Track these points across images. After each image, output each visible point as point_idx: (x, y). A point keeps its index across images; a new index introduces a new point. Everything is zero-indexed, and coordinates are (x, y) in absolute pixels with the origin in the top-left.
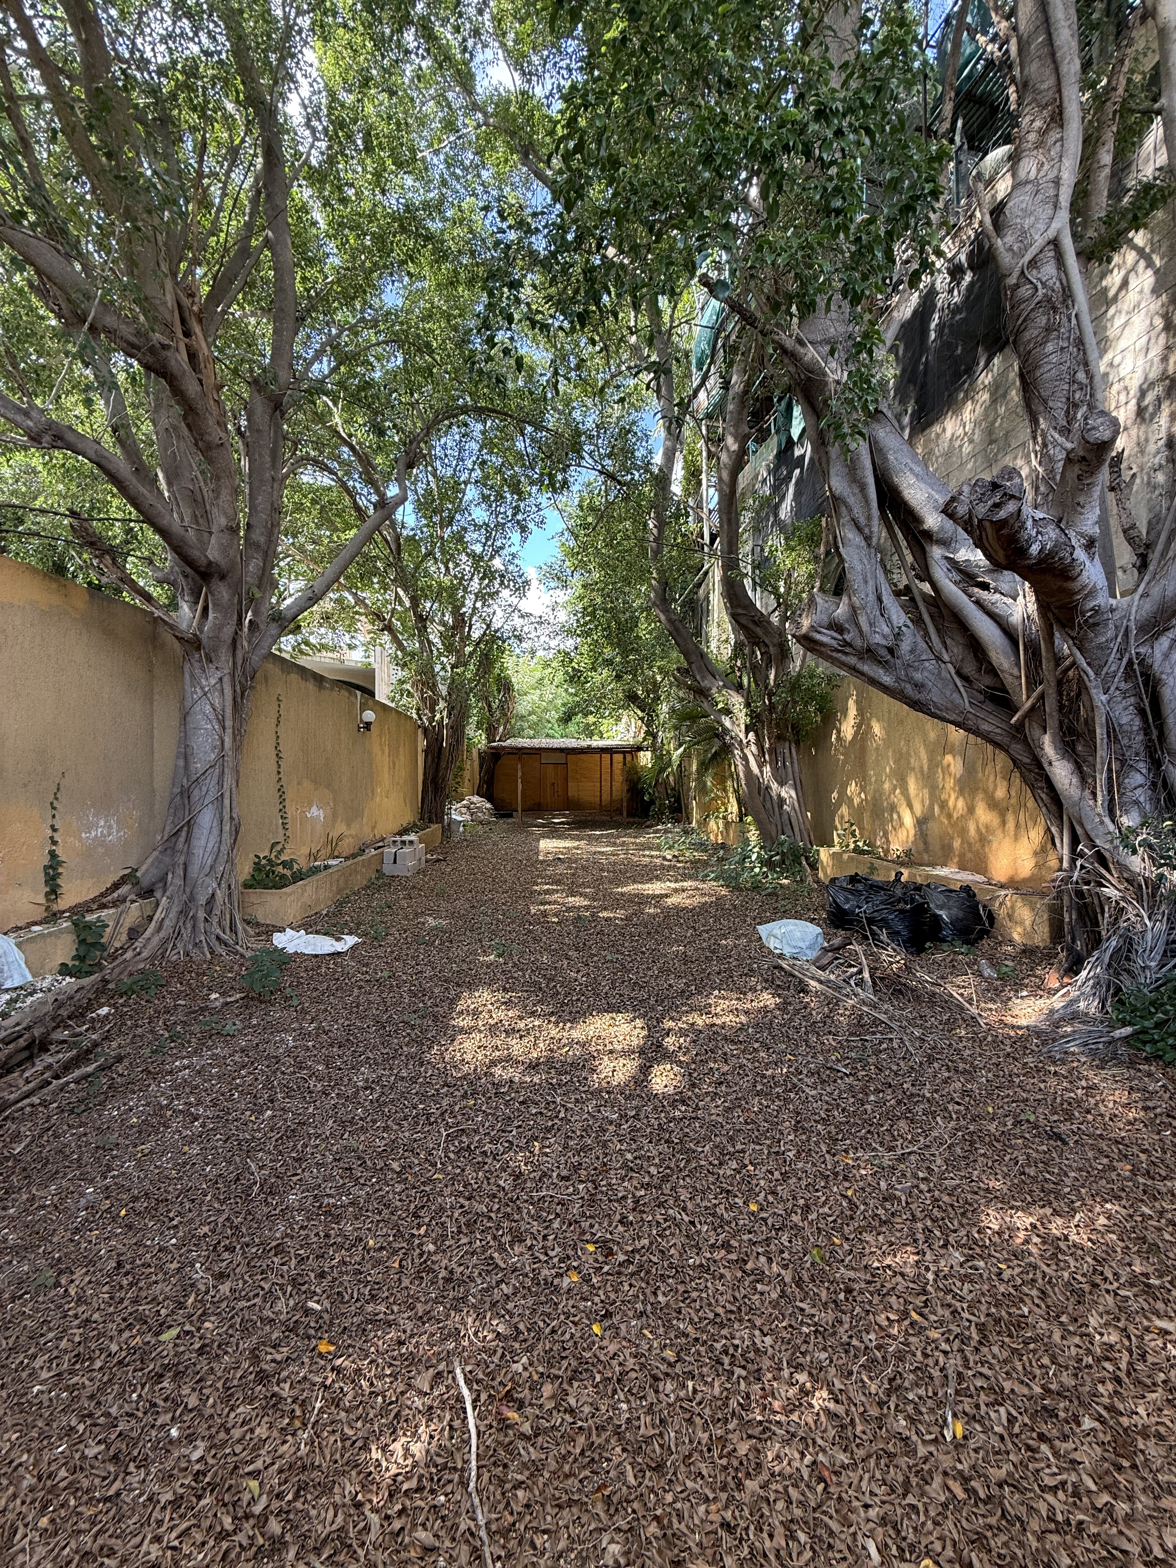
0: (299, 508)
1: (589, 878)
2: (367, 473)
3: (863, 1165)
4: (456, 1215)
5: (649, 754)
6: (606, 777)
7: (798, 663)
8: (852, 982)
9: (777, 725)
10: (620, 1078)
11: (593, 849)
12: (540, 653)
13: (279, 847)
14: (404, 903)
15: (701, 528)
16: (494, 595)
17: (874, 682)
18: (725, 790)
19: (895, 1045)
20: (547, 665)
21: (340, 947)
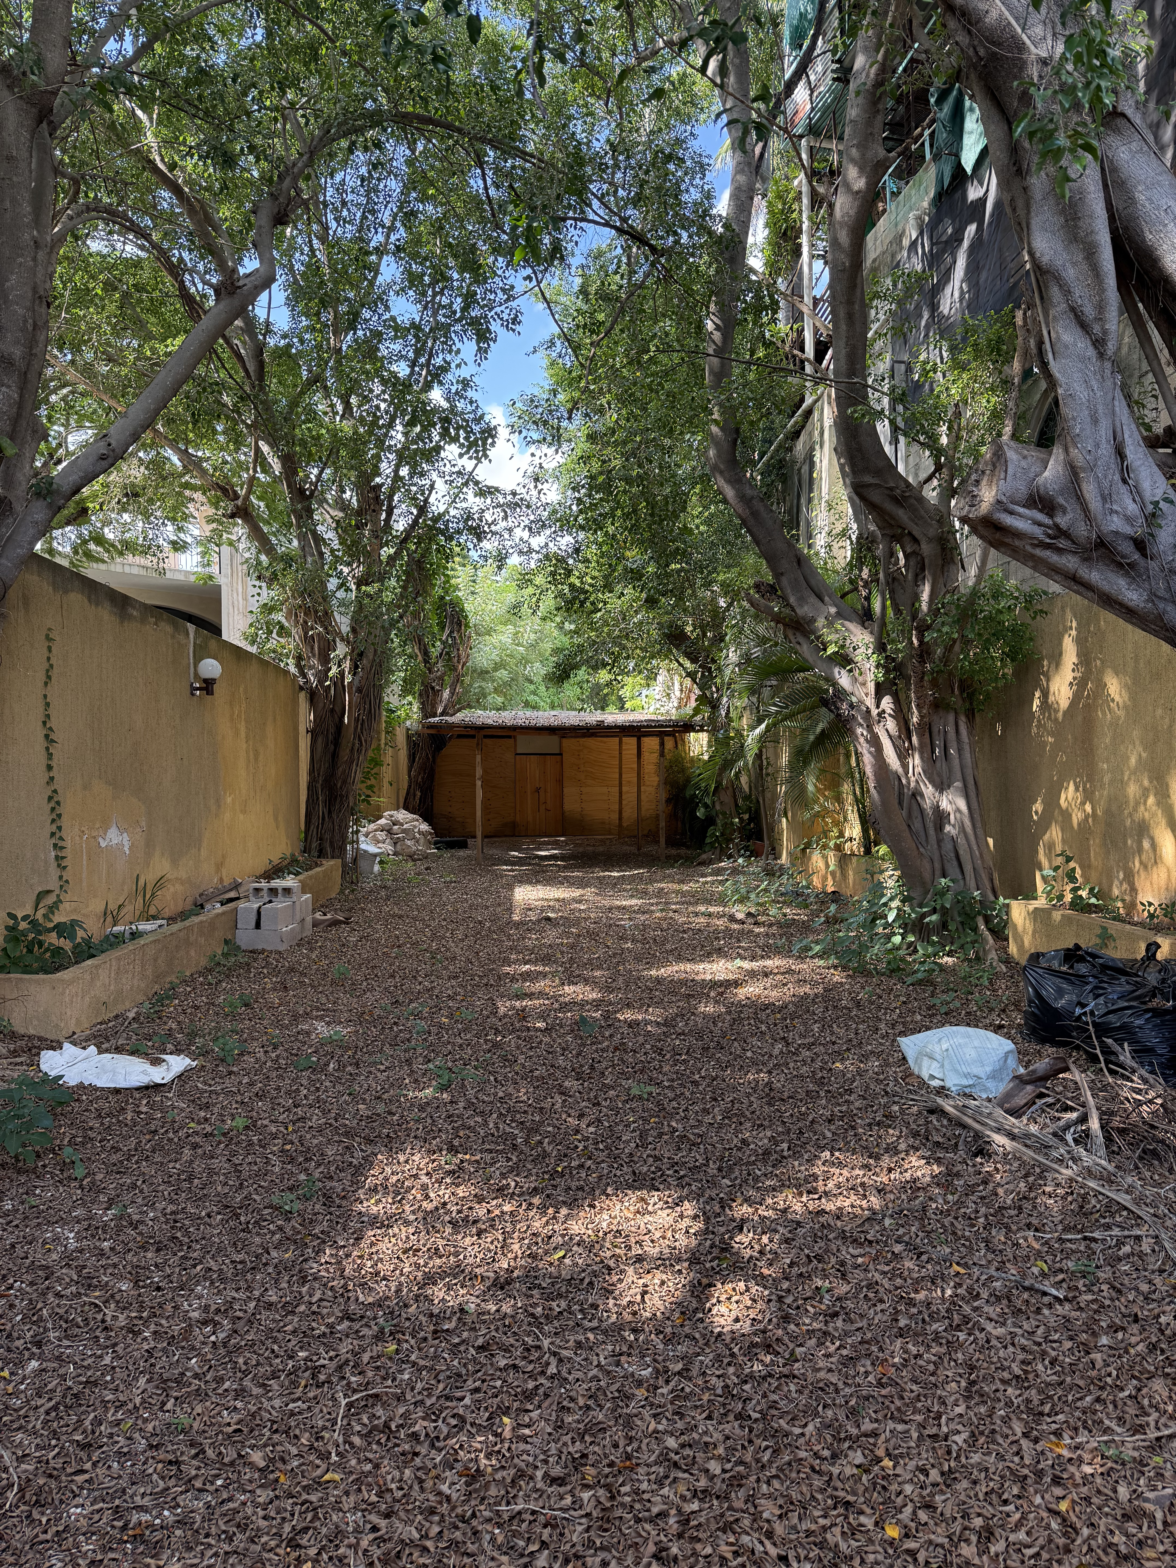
0: (83, 297)
1: (600, 953)
2: (205, 235)
3: (1087, 1457)
4: (364, 1543)
5: (704, 737)
6: (630, 777)
7: (973, 571)
8: (1069, 1137)
9: (934, 684)
10: (656, 1304)
11: (607, 903)
12: (514, 560)
13: (50, 900)
14: (274, 998)
15: (800, 332)
16: (432, 454)
17: (1109, 602)
18: (839, 799)
19: (1146, 1247)
20: (525, 579)
21: (159, 1075)
